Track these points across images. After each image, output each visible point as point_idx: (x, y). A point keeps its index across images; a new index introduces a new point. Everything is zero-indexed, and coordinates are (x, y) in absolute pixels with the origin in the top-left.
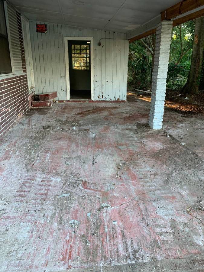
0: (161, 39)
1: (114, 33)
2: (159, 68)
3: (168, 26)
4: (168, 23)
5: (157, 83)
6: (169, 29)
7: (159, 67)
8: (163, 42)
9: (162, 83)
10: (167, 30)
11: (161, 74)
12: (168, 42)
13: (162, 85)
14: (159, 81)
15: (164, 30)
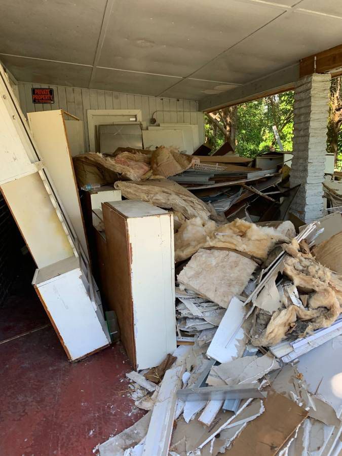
0: (312, 109)
1: (178, 100)
2: (309, 164)
3: (323, 83)
4: (323, 78)
5: (307, 192)
6: (325, 90)
7: (309, 161)
8: (314, 113)
9: (316, 191)
10: (321, 92)
11: (314, 175)
12: (323, 114)
13: (315, 195)
14: (309, 189)
15: (315, 92)
